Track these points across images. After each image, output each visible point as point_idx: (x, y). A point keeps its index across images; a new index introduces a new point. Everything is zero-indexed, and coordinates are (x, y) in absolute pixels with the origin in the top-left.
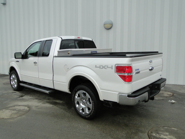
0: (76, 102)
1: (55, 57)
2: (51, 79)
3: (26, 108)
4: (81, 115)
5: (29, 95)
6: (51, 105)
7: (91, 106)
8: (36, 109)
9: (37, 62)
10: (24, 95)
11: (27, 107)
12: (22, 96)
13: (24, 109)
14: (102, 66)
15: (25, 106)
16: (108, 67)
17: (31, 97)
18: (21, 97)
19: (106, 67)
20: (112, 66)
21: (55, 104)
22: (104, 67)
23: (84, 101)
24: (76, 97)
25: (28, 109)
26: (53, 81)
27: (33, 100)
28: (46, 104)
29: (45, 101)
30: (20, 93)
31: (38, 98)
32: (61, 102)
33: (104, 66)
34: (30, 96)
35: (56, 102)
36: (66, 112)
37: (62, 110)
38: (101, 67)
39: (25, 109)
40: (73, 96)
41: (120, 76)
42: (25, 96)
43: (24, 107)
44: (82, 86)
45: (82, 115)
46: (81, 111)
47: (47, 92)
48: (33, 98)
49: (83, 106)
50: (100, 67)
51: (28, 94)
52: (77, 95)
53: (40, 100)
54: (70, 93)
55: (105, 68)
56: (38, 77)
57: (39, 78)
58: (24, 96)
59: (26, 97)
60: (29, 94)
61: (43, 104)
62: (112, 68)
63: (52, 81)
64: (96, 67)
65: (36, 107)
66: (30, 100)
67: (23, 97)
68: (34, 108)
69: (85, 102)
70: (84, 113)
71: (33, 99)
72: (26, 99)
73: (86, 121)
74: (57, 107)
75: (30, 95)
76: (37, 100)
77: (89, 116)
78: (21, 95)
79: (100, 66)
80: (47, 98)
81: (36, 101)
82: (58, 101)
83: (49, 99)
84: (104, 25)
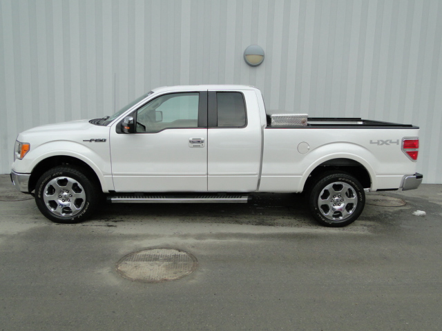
9: (203, 139)
14: (382, 141)
16: (391, 142)
19: (388, 142)
20: (398, 141)
22: (384, 143)
26: (260, 176)
33: (385, 140)
38: (381, 143)
41: (409, 153)
47: (245, 199)
50: (378, 143)
55: (388, 144)
56: (204, 173)
57: (207, 175)
62: (397, 142)
64: (371, 142)
79: (378, 141)
84: (246, 55)
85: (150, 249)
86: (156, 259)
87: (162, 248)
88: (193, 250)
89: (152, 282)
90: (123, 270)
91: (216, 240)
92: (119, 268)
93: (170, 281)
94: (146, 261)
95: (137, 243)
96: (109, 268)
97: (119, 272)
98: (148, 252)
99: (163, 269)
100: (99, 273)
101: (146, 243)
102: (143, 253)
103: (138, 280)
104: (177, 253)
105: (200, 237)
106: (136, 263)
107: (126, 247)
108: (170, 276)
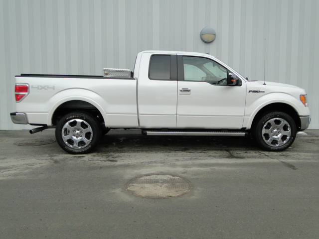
84: (202, 35)
85: (149, 175)
86: (156, 182)
87: (158, 174)
88: (184, 175)
89: (159, 198)
90: (132, 190)
91: (199, 168)
92: (128, 189)
93: (175, 197)
94: (149, 183)
95: (136, 172)
96: (120, 189)
97: (129, 191)
98: (148, 177)
99: (165, 189)
100: (114, 193)
101: (144, 171)
102: (144, 178)
103: (147, 197)
104: (171, 177)
105: (186, 166)
106: (141, 185)
107: (129, 174)
108: (173, 193)
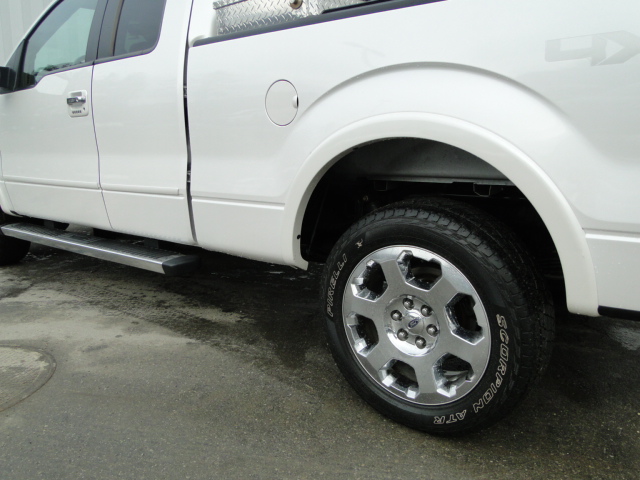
0: (349, 323)
1: (199, 43)
2: (175, 188)
3: (33, 362)
4: (394, 403)
5: (51, 284)
6: (182, 341)
7: (476, 350)
8: (94, 364)
9: (85, 94)
10: (26, 284)
11: (35, 355)
12: (15, 292)
13: (19, 369)
14: (621, 36)
15: (28, 346)
17: (63, 297)
18: (9, 295)
21: (200, 329)
23: (415, 313)
24: (354, 290)
25: (42, 365)
26: (189, 198)
27: (74, 312)
28: (146, 332)
29: (142, 312)
30: (6, 273)
31: (100, 298)
32: (232, 318)
34: (59, 290)
35: (204, 320)
36: (278, 385)
37: (250, 370)
38: (614, 49)
39: (26, 365)
40: (333, 282)
42: (31, 291)
43: (19, 351)
44: (410, 213)
45: (401, 406)
46: (388, 381)
48: (72, 298)
49: (408, 349)
50: (595, 52)
51: (46, 280)
52: (361, 281)
53: (114, 307)
54: (303, 264)
56: (95, 183)
57: (100, 188)
58: (25, 289)
59: (38, 296)
60: (54, 281)
61: (129, 330)
63: (184, 198)
64: (554, 52)
65: (90, 349)
66: (58, 312)
67: (22, 298)
68: (78, 361)
69: (426, 321)
70: (411, 394)
71: (76, 307)
72: (35, 308)
73: (432, 444)
74: (214, 351)
75: (57, 284)
76: (93, 312)
77: (462, 415)
78: (10, 284)
80: (150, 296)
81: (88, 319)
82: (213, 315)
83: (160, 304)
